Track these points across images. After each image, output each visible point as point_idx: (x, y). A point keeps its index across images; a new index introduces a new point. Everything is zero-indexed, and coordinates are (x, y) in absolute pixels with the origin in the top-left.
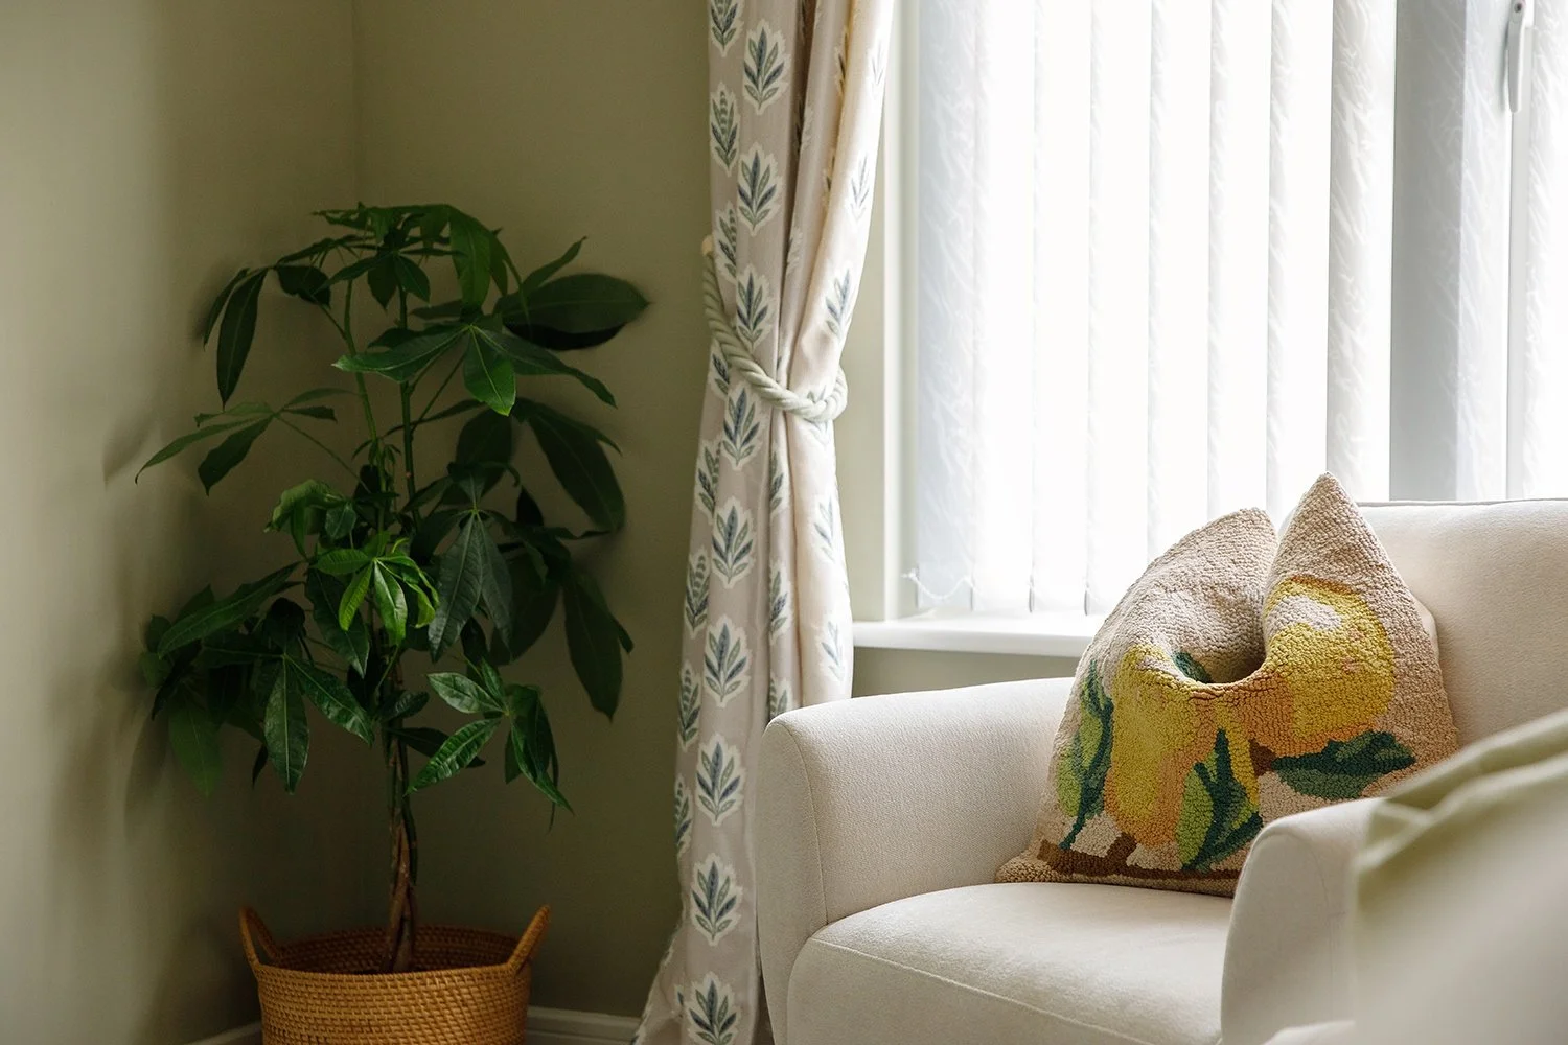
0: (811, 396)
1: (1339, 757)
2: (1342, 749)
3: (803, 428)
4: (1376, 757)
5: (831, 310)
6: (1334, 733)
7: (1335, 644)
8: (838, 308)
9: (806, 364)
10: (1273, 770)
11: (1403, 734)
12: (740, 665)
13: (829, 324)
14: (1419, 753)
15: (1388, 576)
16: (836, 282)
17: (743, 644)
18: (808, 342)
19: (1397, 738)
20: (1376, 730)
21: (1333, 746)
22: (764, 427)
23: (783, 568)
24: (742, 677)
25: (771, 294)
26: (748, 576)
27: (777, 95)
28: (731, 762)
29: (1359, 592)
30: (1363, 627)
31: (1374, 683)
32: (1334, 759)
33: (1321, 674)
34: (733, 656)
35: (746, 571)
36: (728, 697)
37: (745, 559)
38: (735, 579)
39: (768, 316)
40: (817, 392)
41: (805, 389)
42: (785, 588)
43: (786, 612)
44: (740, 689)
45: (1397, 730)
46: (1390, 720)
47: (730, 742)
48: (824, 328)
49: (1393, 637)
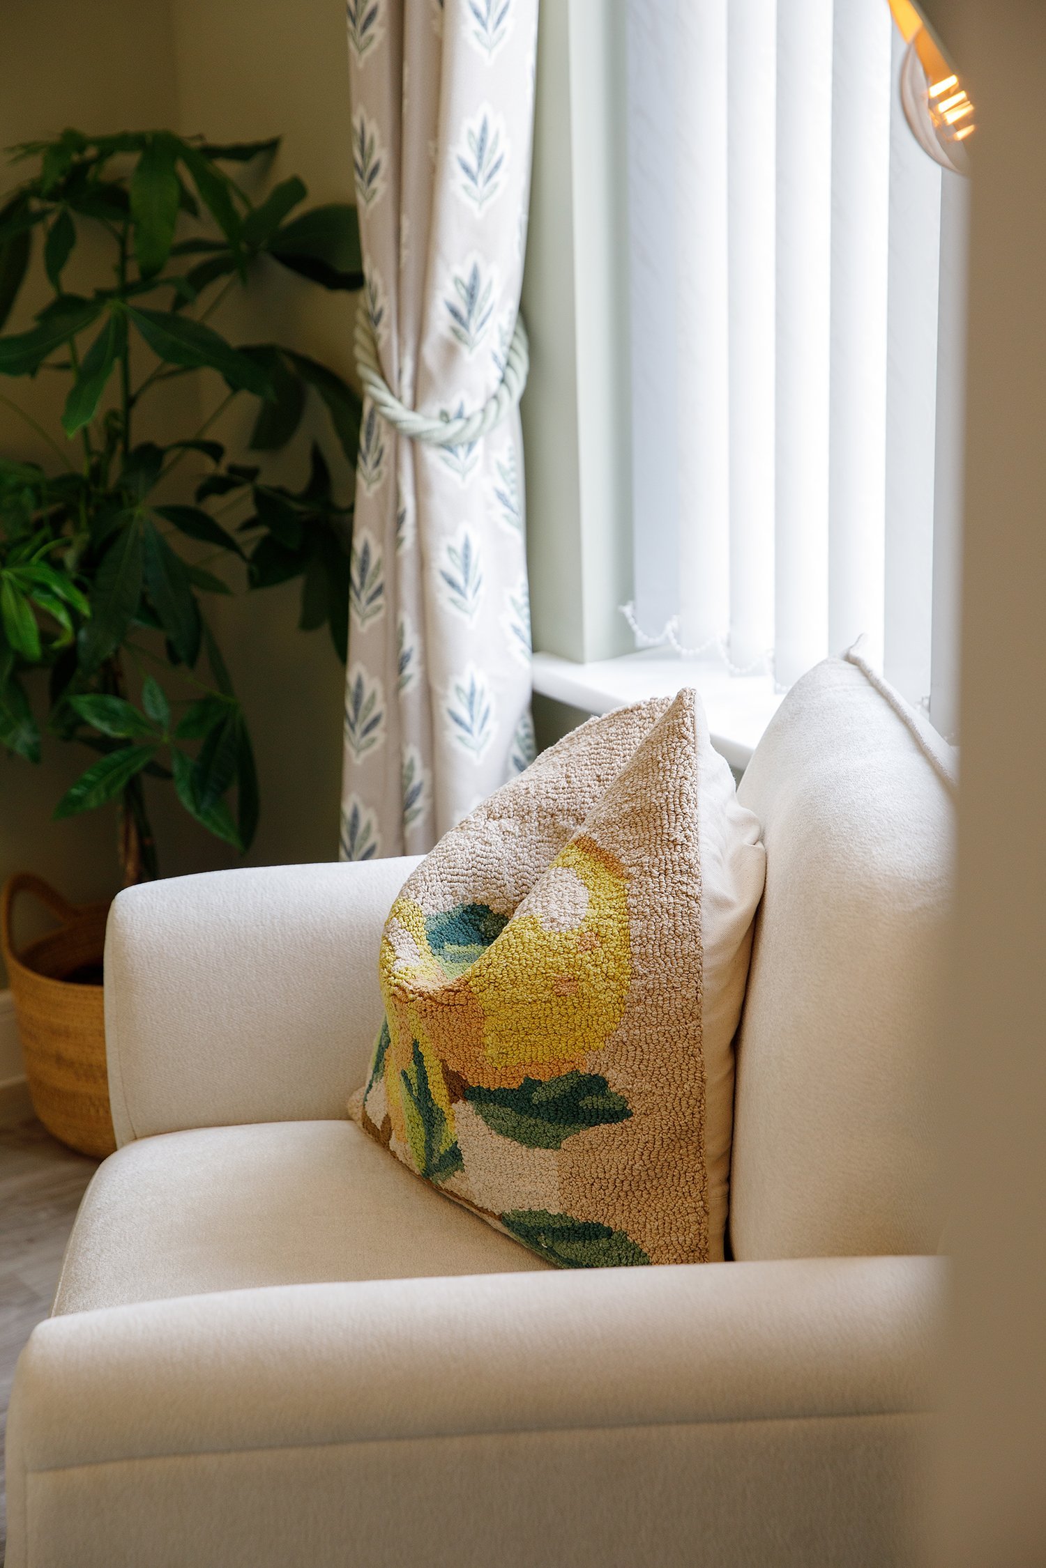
0: (444, 416)
1: (536, 1097)
2: (539, 1089)
3: (433, 457)
4: (581, 1104)
5: (455, 313)
6: (533, 1069)
7: (556, 953)
8: (463, 311)
9: (430, 379)
10: (466, 1099)
11: (617, 1080)
12: (376, 721)
13: (455, 331)
14: (636, 1105)
15: (676, 857)
16: (457, 281)
17: (380, 697)
18: (431, 354)
19: (610, 1084)
20: (584, 1071)
21: (531, 1085)
22: (388, 451)
23: (408, 620)
24: (377, 733)
25: (386, 293)
26: (385, 620)
27: (374, 45)
28: (368, 828)
29: (629, 877)
30: (603, 931)
31: (592, 1011)
32: (529, 1100)
33: (522, 993)
34: (369, 709)
35: (381, 615)
36: (364, 755)
37: (380, 601)
38: (369, 622)
39: (384, 319)
40: (452, 408)
41: (432, 407)
42: (411, 641)
43: (413, 669)
44: (376, 747)
45: (610, 1075)
46: (604, 1058)
47: (369, 804)
48: (448, 334)
49: (637, 949)
